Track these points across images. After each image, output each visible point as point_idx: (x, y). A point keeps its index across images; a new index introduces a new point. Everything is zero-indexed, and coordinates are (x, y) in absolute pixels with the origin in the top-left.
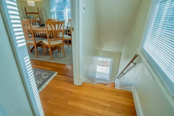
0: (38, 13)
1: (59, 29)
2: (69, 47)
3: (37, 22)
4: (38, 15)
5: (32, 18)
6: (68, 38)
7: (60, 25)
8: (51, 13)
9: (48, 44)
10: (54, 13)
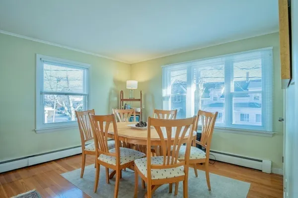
0: (139, 100)
1: (180, 136)
2: (197, 176)
3: (135, 114)
4: (140, 102)
5: (129, 107)
6: (199, 158)
7: (183, 128)
8: (162, 99)
9: (146, 176)
10: (168, 98)
